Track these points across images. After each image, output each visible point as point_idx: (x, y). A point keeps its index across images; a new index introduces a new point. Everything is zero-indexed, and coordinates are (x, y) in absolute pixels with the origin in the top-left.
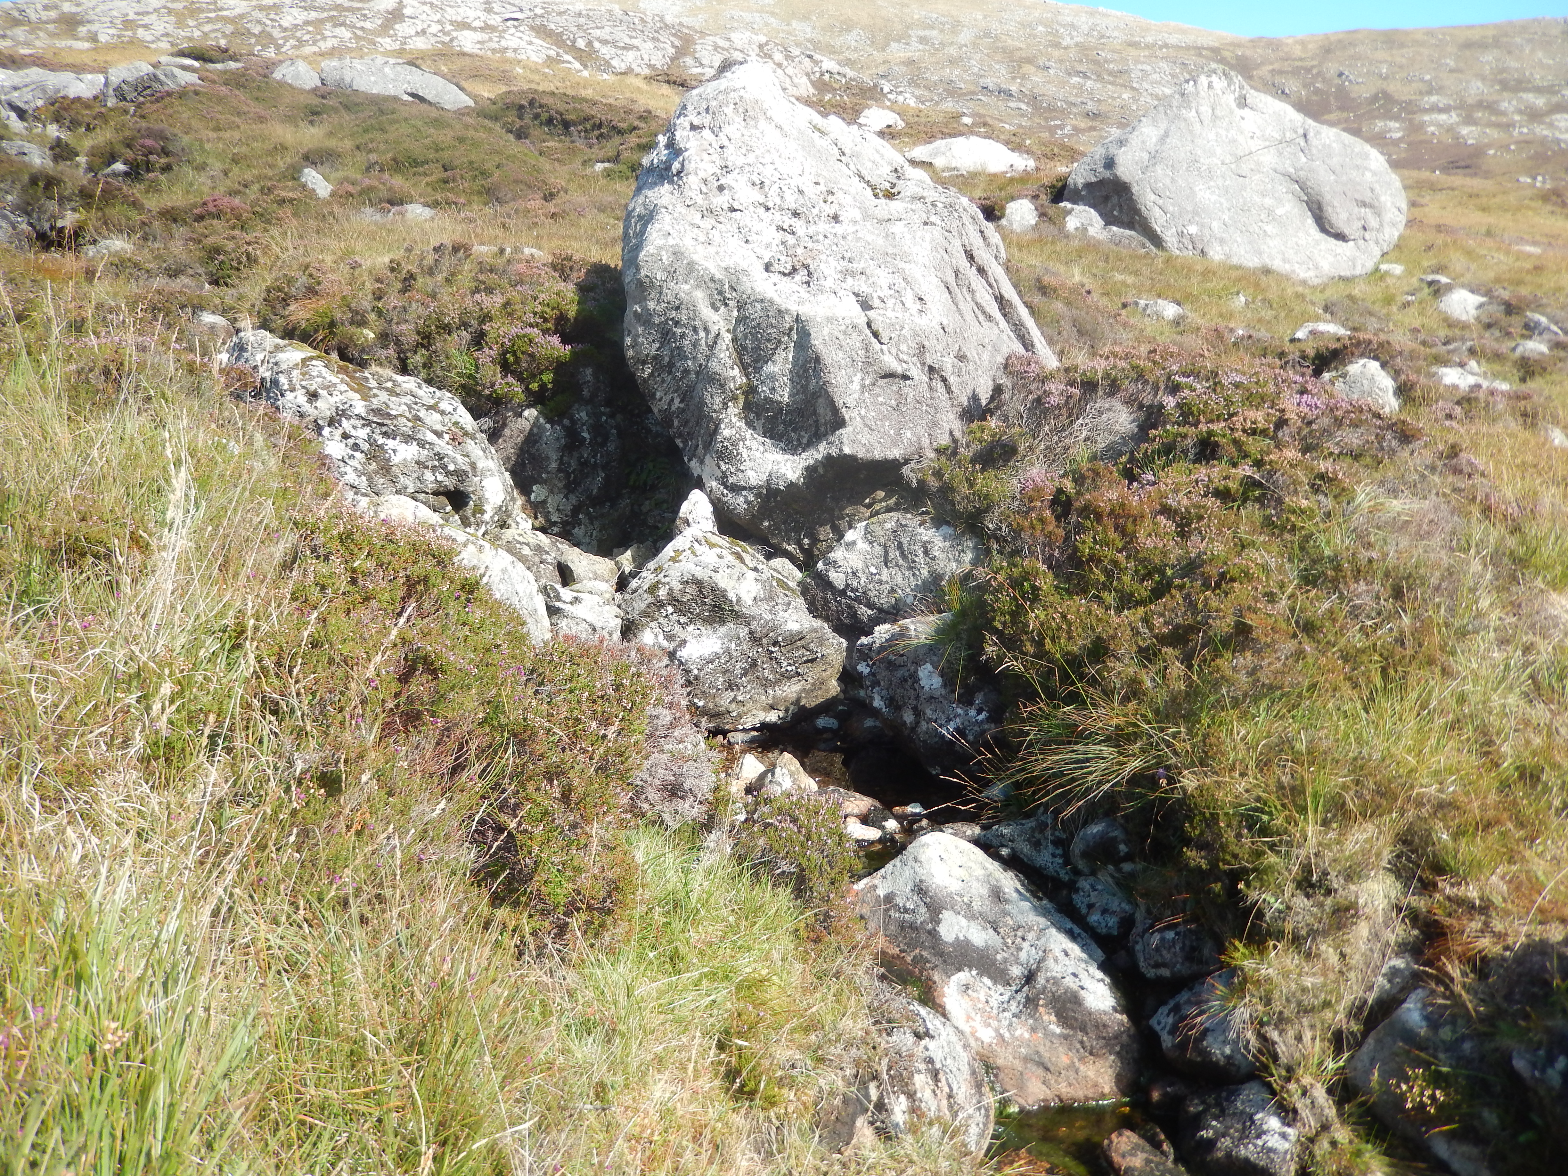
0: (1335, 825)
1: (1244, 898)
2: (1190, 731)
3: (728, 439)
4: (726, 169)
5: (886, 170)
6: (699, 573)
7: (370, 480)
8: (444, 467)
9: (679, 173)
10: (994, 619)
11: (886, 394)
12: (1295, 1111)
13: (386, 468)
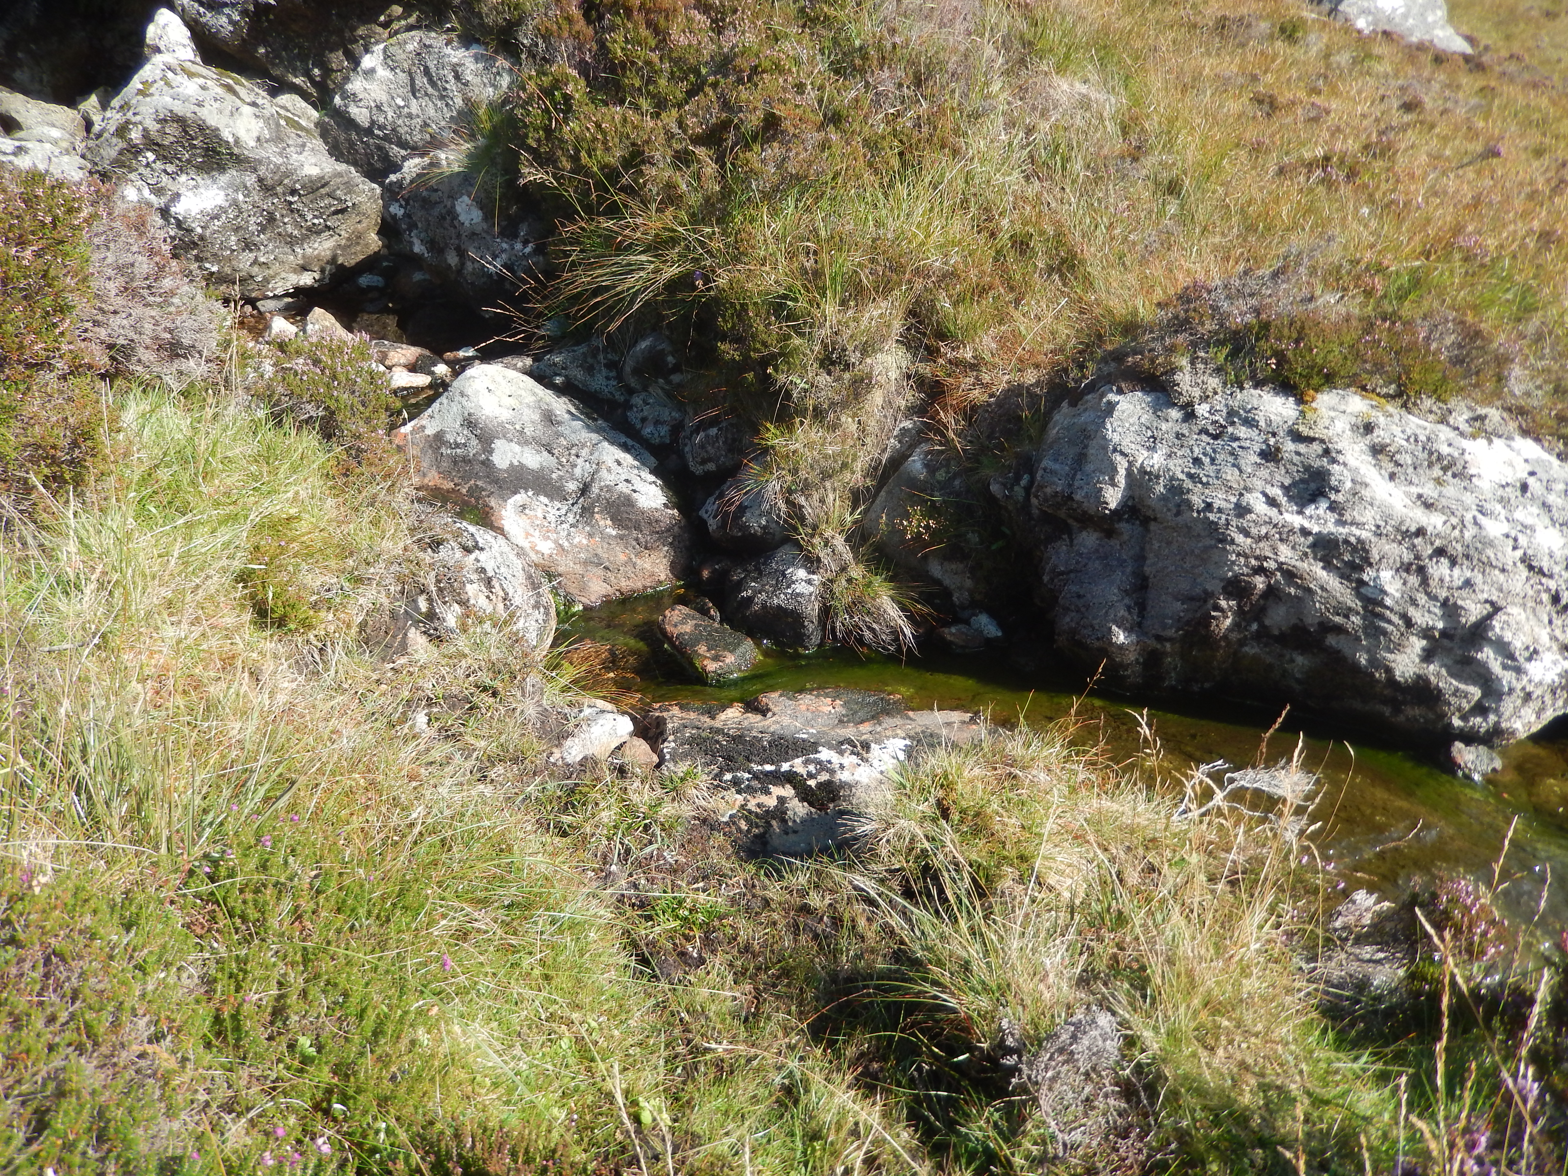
0: (852, 303)
1: (774, 382)
2: (724, 233)
6: (179, 108)
10: (526, 136)
12: (819, 560)
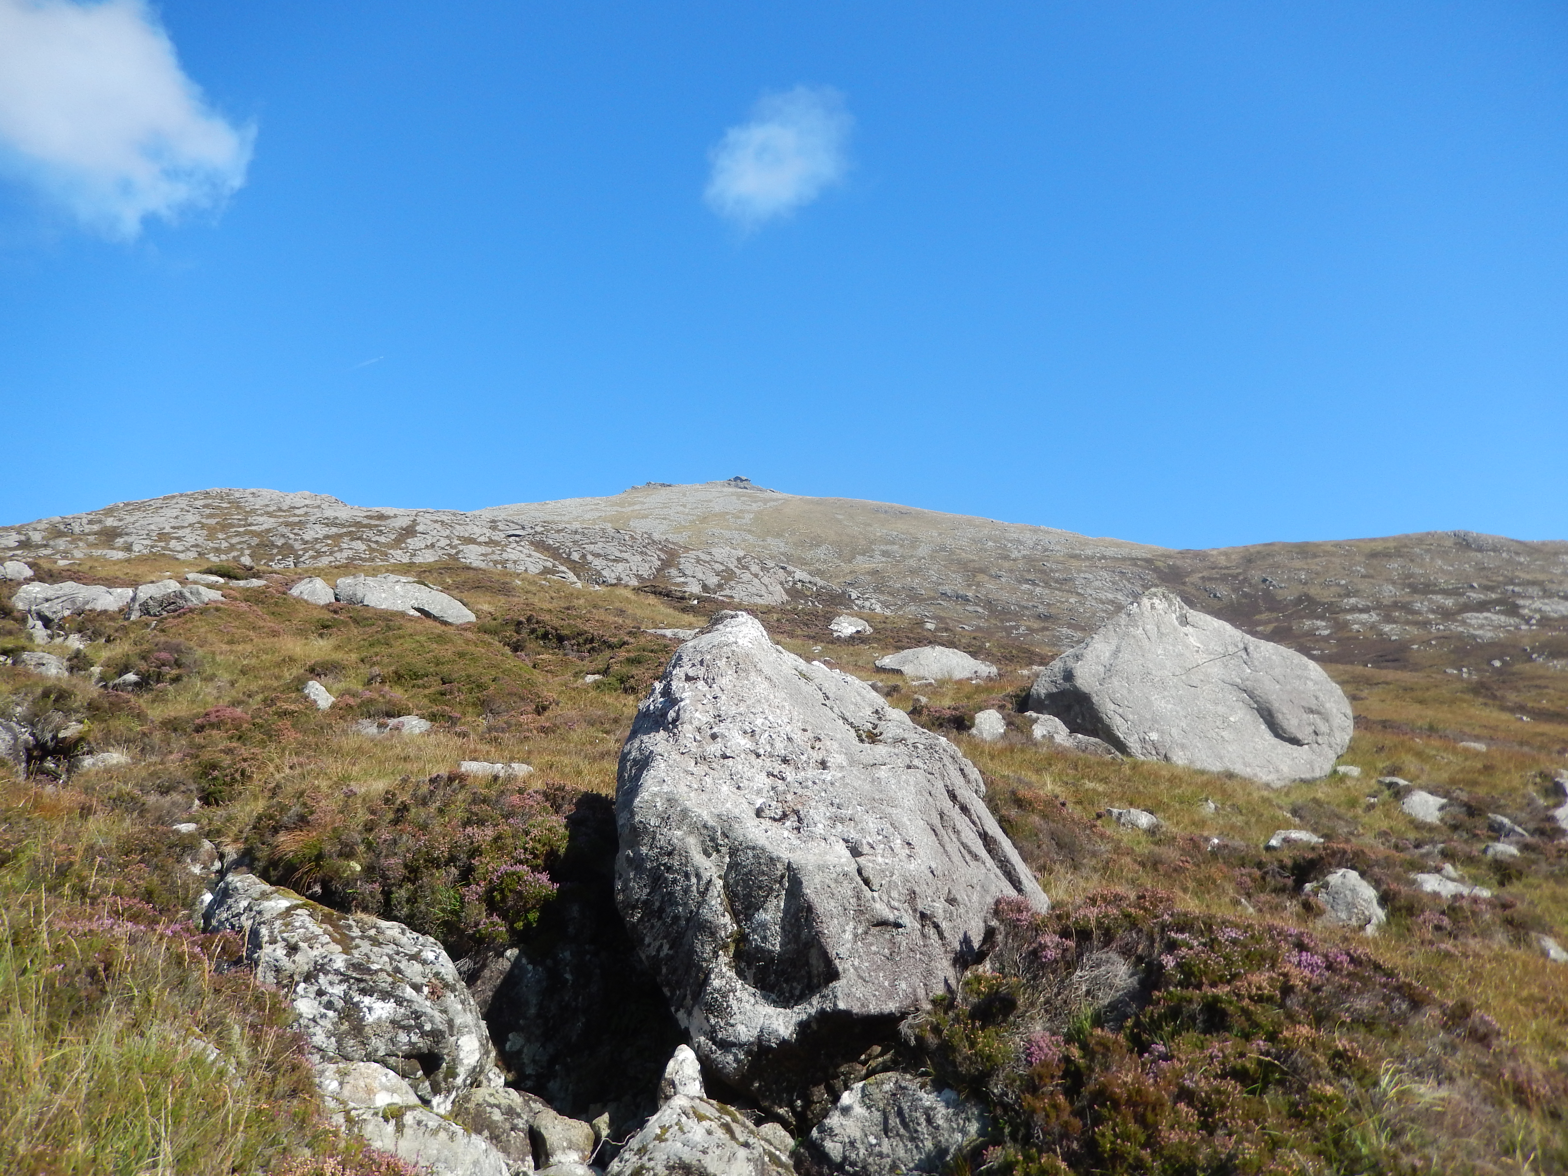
3: (718, 991)
4: (718, 717)
5: (868, 711)
6: (687, 1155)
7: (339, 1042)
8: (420, 1027)
9: (675, 721)
11: (878, 944)
13: (358, 1029)
